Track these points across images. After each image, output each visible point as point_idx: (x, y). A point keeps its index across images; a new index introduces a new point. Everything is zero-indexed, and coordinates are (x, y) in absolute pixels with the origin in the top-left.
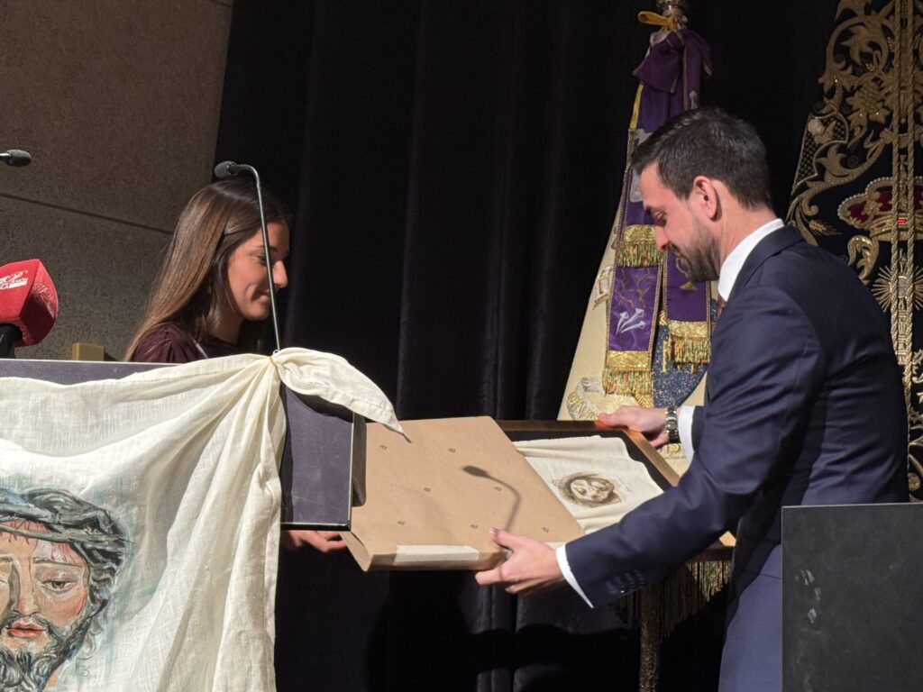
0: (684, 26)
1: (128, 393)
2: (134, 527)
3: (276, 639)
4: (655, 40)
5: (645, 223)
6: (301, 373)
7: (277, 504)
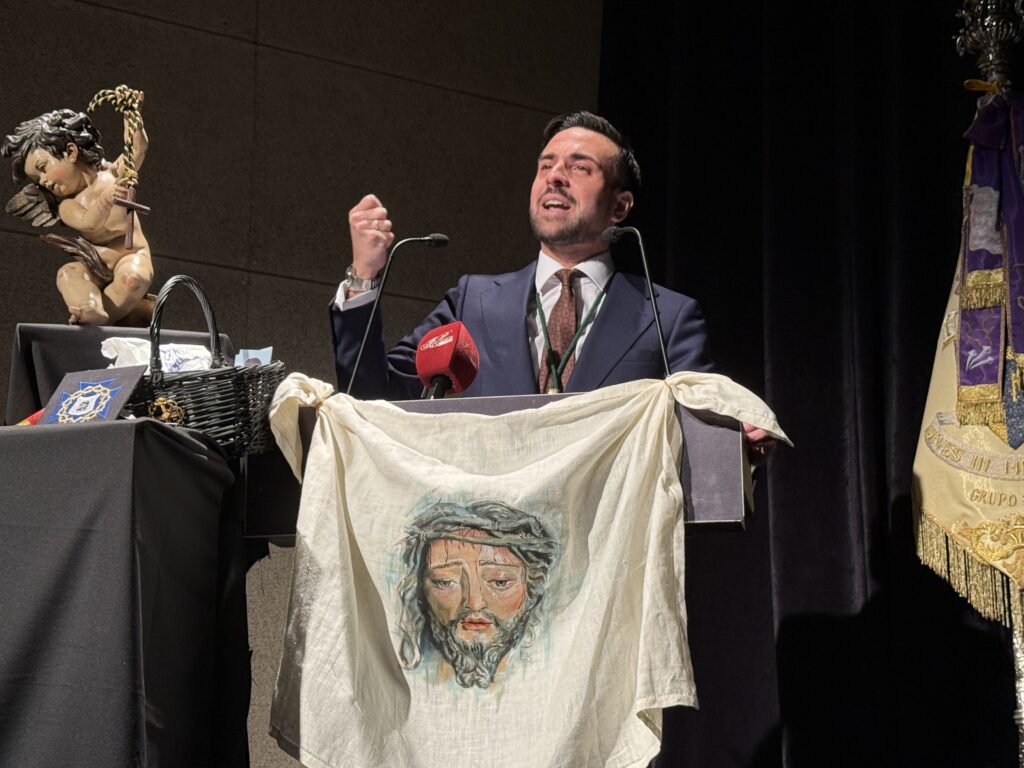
0: (1009, 89)
1: (547, 419)
2: (560, 532)
3: (688, 621)
4: (982, 104)
5: (985, 268)
6: (692, 392)
7: (680, 505)
